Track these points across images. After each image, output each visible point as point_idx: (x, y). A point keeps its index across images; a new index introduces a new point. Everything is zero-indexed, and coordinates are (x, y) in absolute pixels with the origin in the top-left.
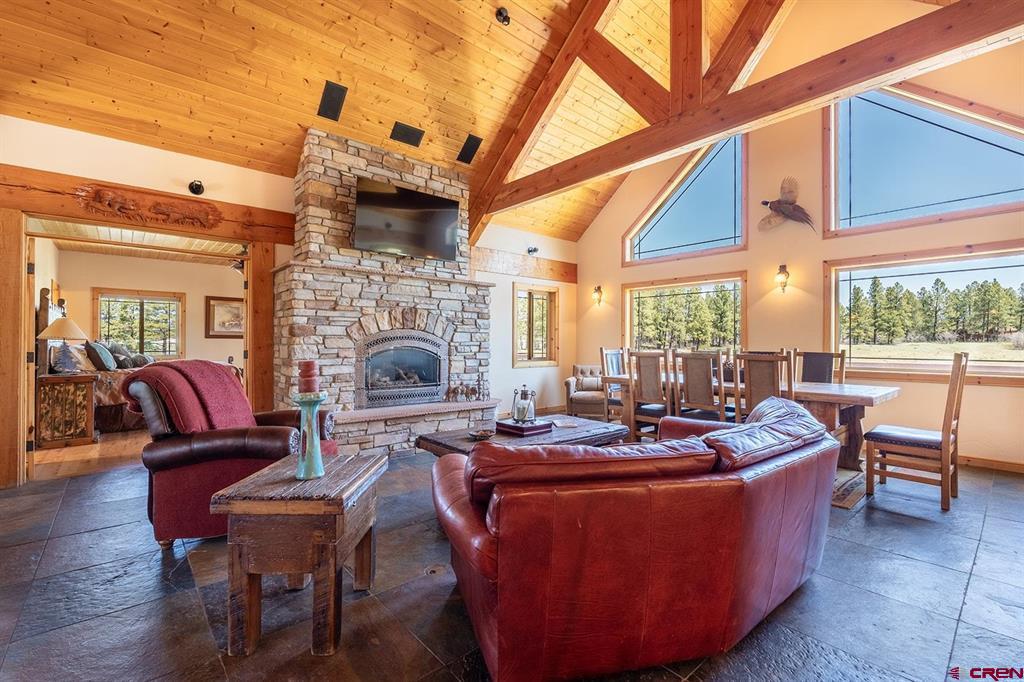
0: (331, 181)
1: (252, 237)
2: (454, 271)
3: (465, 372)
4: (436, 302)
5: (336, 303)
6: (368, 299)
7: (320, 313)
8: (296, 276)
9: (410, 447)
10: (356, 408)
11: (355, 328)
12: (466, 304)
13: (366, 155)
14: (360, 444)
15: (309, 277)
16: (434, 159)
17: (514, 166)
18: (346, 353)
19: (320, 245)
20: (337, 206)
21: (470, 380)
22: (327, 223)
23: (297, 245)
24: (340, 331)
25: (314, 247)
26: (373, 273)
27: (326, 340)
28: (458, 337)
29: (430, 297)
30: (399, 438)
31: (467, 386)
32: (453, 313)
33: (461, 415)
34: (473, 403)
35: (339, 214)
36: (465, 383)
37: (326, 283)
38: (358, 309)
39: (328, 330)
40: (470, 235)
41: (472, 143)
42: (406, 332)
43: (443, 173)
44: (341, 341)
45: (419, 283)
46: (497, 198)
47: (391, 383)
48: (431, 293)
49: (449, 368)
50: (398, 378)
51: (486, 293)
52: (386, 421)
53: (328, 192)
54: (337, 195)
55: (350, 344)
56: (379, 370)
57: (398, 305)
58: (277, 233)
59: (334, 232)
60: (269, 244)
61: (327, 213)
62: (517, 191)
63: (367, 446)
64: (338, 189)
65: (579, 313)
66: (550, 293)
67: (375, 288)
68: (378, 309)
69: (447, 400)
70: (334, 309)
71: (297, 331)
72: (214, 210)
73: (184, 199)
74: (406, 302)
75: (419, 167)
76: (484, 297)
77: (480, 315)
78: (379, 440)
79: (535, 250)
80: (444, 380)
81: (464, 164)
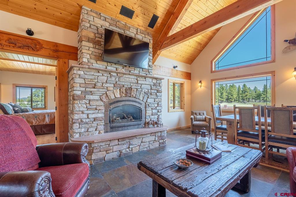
0: (94, 31)
1: (57, 56)
2: (147, 73)
3: (152, 115)
4: (140, 85)
5: (95, 85)
6: (110, 83)
7: (87, 89)
8: (75, 72)
9: (130, 150)
10: (105, 132)
11: (104, 97)
12: (152, 87)
13: (109, 21)
14: (106, 151)
15: (82, 73)
16: (138, 25)
17: (172, 29)
18: (100, 108)
19: (88, 59)
20: (96, 42)
21: (154, 118)
22: (91, 49)
23: (78, 60)
24: (97, 97)
25: (85, 60)
26: (112, 72)
27: (90, 102)
28: (149, 100)
29: (137, 83)
30: (125, 146)
31: (153, 121)
32: (147, 90)
33: (152, 135)
34: (156, 129)
35: (97, 46)
36: (152, 120)
37: (90, 75)
38: (106, 88)
39: (91, 97)
40: (153, 58)
41: (155, 18)
42: (127, 98)
43: (142, 32)
44: (97, 102)
45: (133, 77)
46: (164, 43)
47: (120, 120)
48: (138, 81)
49: (146, 113)
50: (124, 118)
51: (160, 82)
52: (118, 140)
53: (92, 36)
54: (96, 37)
55: (102, 103)
56: (115, 115)
57: (123, 86)
58: (70, 55)
59: (95, 54)
60: (66, 60)
61: (91, 45)
62: (174, 39)
63: (109, 152)
64: (96, 34)
65: (192, 91)
66: (181, 84)
67: (113, 79)
68: (115, 88)
69: (145, 127)
70: (94, 88)
71: (76, 98)
72: (39, 43)
73: (24, 38)
74: (127, 85)
75: (132, 28)
76: (159, 83)
77: (158, 91)
78: (115, 148)
79: (176, 67)
80: (143, 119)
81: (150, 29)
